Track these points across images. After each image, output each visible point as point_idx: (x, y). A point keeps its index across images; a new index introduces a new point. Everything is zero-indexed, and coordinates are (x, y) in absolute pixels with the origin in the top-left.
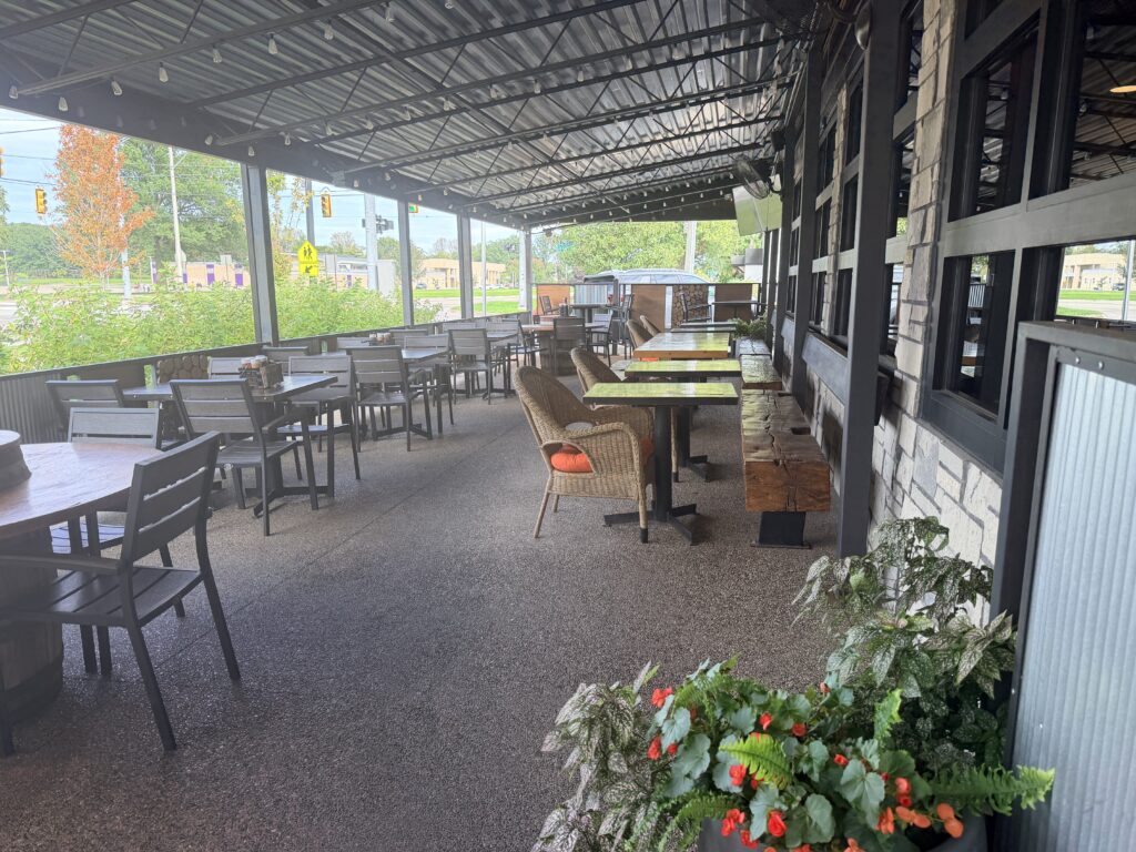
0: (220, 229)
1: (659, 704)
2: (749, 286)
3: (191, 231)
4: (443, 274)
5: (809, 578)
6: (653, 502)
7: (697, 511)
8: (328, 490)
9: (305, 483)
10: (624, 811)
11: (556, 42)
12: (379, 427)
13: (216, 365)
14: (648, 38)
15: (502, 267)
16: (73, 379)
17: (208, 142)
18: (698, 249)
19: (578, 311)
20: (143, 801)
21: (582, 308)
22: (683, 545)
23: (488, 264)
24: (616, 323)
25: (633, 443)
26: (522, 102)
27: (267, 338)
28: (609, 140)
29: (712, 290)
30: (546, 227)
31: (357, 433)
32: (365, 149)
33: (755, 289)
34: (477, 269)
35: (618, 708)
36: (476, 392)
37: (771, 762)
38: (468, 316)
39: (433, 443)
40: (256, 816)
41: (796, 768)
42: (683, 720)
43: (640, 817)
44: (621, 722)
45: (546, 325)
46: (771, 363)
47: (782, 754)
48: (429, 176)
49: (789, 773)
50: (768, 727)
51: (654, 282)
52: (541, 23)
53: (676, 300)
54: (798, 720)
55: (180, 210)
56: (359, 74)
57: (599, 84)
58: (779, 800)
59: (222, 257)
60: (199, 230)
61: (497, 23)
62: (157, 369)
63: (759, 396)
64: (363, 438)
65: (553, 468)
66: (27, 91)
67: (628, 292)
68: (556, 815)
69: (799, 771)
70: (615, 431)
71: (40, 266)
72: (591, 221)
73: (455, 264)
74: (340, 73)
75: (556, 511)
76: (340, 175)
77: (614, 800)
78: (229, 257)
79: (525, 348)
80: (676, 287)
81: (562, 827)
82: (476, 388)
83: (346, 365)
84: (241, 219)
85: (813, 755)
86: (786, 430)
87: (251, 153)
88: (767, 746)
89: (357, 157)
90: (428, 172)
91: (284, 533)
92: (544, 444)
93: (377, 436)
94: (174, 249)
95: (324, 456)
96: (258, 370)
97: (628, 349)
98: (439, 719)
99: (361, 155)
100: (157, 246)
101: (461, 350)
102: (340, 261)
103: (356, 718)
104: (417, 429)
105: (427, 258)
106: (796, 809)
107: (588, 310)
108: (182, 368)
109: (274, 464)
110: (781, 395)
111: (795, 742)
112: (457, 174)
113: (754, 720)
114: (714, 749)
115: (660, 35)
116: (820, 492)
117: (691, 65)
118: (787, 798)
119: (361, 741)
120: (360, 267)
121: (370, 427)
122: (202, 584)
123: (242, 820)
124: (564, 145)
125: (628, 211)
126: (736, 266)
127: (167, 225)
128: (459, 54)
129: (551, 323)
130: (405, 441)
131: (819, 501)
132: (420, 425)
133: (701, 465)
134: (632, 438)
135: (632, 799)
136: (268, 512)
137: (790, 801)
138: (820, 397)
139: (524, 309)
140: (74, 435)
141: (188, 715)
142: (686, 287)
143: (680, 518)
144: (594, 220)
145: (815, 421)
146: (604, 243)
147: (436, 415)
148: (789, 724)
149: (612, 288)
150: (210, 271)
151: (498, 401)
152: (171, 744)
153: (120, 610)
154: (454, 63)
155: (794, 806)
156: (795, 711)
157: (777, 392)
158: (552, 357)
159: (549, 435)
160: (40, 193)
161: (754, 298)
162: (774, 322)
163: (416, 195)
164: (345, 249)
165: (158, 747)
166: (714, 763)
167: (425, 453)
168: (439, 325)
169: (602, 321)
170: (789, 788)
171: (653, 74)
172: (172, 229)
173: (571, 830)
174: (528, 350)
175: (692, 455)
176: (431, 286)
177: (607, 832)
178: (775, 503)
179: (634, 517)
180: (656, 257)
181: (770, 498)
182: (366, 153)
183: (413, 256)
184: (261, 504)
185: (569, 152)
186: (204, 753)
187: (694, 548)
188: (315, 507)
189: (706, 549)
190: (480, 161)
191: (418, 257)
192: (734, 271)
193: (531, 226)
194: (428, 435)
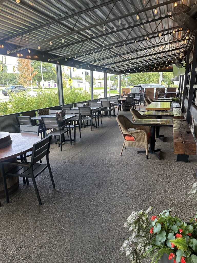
0: (51, 74)
1: (153, 220)
2: (176, 88)
3: (45, 75)
4: (100, 83)
5: (193, 187)
6: (150, 148)
7: (161, 150)
8: (74, 140)
9: (69, 139)
10: (143, 245)
11: (130, 33)
12: (85, 124)
13: (50, 111)
14: (153, 31)
15: (113, 82)
16: (21, 116)
17: (49, 60)
18: (162, 77)
19: (132, 95)
20: (35, 217)
21: (133, 94)
22: (157, 160)
23: (111, 81)
24: (141, 98)
25: (145, 135)
26: (120, 47)
27: (62, 104)
28: (141, 54)
29: (166, 89)
30: (125, 74)
31: (80, 126)
32: (84, 59)
33: (177, 89)
34: (108, 82)
35: (143, 220)
36: (107, 115)
37: (182, 244)
38: (106, 97)
39: (97, 129)
40: (59, 223)
41: (188, 245)
42: (159, 227)
43: (147, 247)
44: (143, 223)
45: (124, 99)
46: (181, 110)
47: (185, 242)
48: (98, 64)
49: (187, 247)
50: (182, 233)
51: (151, 87)
52: (126, 29)
53: (157, 91)
54: (189, 232)
55: (43, 70)
56: (83, 43)
57: (140, 42)
58: (184, 254)
59: (52, 81)
60: (47, 74)
61: (115, 29)
62: (38, 112)
63: (178, 121)
64: (82, 127)
65: (125, 140)
66: (11, 52)
67: (145, 90)
68: (126, 242)
69: (189, 246)
70: (141, 132)
71: (14, 82)
72: (136, 72)
73: (103, 81)
74: (78, 43)
75: (126, 149)
76: (78, 66)
77: (141, 242)
78: (53, 81)
79: (119, 104)
80: (157, 89)
81: (128, 246)
82: (107, 114)
83: (78, 112)
84: (55, 73)
85: (193, 242)
86: (185, 132)
87: (58, 62)
88: (181, 240)
89: (82, 61)
90: (98, 63)
91: (65, 151)
92: (123, 134)
93: (85, 126)
94: (41, 79)
95: (73, 131)
96: (60, 114)
97: (144, 104)
98: (98, 202)
99: (83, 60)
100: (38, 78)
101: (104, 106)
102: (77, 81)
103: (80, 200)
104: (93, 125)
105: (96, 80)
106: (188, 257)
107: (134, 95)
108: (43, 112)
109: (63, 135)
110: (184, 121)
111: (188, 237)
112: (104, 63)
113: (178, 230)
114: (167, 236)
115: (156, 31)
116: (193, 150)
117: (163, 36)
118: (186, 254)
119: (81, 206)
120: (81, 82)
121: (83, 124)
122: (48, 167)
123: (55, 224)
124: (130, 56)
125: (145, 70)
126: (172, 81)
127: (40, 73)
128: (106, 37)
129: (125, 98)
130: (91, 128)
131: (193, 152)
132: (94, 124)
133: (162, 137)
134: (145, 134)
135: (145, 242)
136: (62, 145)
137: (187, 254)
138: (194, 121)
139: (119, 94)
140: (21, 131)
141: (44, 196)
142: (159, 88)
143: (156, 153)
144: (137, 72)
145: (192, 127)
146: (139, 77)
147: (98, 121)
148: (187, 233)
149: (140, 89)
150: (49, 83)
151: (112, 118)
152: (41, 203)
153: (30, 174)
154: (105, 40)
155: (188, 256)
156: (189, 229)
157: (182, 120)
158: (125, 106)
159: (125, 132)
160: (14, 67)
161: (177, 91)
162: (182, 98)
163: (95, 69)
164: (78, 78)
165: (38, 204)
166: (167, 239)
167: (96, 131)
168: (99, 99)
169: (137, 98)
170: (187, 251)
171: (153, 39)
172: (41, 74)
173: (130, 247)
174: (120, 105)
175: (160, 135)
176: (97, 87)
177: (139, 249)
178: (181, 152)
179: (145, 152)
180: (152, 80)
181: (180, 151)
182: (84, 60)
183: (93, 80)
184: (60, 143)
185: (131, 57)
186: (48, 206)
187: (160, 161)
188: (72, 145)
189: (163, 162)
190: (110, 61)
191: (94, 80)
192: (171, 82)
193: (121, 74)
194: (96, 127)
